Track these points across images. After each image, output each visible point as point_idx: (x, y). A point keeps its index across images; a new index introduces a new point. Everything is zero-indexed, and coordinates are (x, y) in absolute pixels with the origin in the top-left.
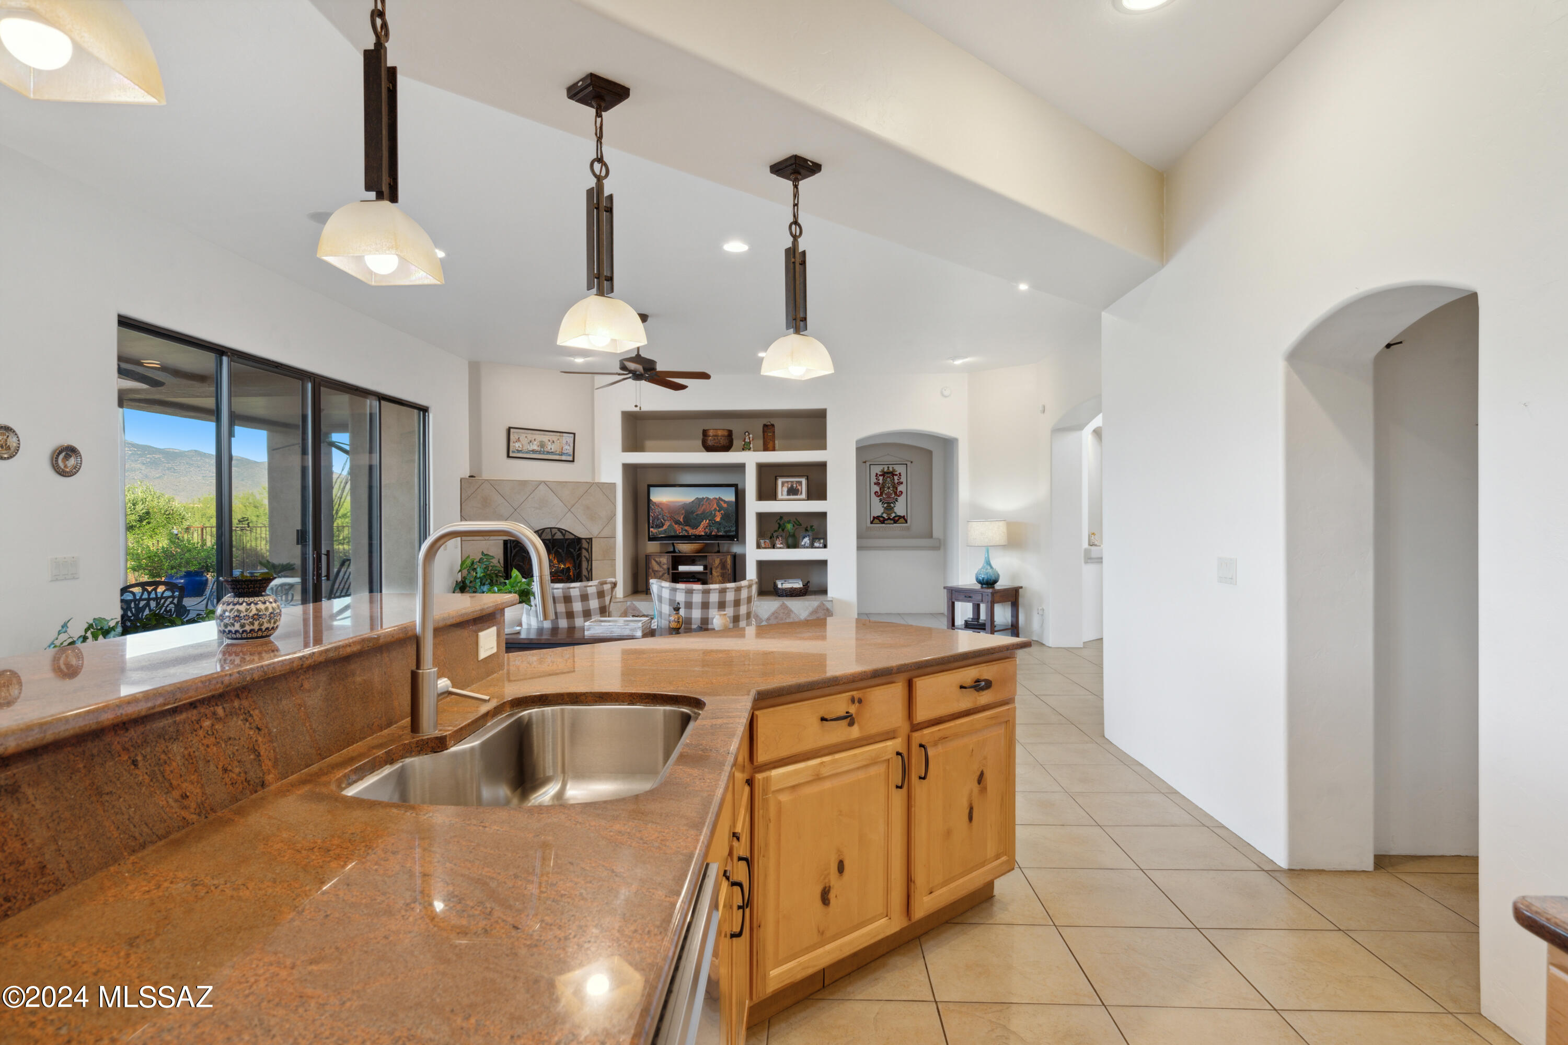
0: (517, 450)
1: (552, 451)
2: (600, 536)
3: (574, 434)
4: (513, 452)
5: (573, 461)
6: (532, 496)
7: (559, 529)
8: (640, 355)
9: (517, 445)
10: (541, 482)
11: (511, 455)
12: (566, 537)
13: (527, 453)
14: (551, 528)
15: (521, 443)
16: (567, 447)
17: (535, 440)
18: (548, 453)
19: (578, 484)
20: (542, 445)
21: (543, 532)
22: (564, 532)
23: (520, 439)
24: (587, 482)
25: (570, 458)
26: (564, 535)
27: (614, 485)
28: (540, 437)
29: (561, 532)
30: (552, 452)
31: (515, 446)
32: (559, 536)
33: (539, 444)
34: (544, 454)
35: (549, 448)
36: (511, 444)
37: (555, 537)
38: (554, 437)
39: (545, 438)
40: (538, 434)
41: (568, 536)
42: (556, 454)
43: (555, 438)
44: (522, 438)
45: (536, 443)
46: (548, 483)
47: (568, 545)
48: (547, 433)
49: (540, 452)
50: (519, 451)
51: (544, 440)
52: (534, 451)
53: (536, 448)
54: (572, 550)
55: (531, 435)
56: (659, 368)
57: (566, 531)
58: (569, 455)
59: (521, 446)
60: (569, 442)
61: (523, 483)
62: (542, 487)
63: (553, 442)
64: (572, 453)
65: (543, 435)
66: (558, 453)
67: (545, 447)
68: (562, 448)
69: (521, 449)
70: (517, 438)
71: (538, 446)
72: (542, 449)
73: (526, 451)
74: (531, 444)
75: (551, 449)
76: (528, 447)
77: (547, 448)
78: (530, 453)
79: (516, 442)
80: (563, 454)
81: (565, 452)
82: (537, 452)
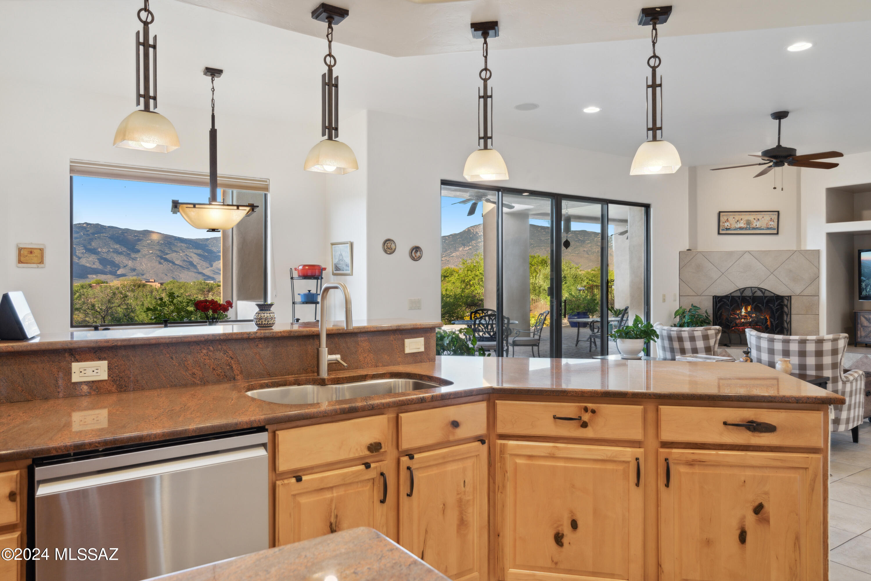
0: (726, 228)
1: (758, 226)
2: (802, 294)
3: (778, 212)
4: (723, 230)
5: (777, 234)
6: (737, 262)
7: (760, 289)
8: (781, 146)
9: (726, 224)
10: (746, 252)
11: (721, 232)
12: (765, 295)
13: (734, 230)
14: (751, 287)
15: (731, 222)
16: (772, 223)
17: (741, 219)
18: (754, 229)
19: (780, 252)
20: (748, 223)
21: (744, 290)
22: (763, 291)
23: (729, 220)
24: (790, 250)
25: (775, 232)
26: (763, 293)
27: (817, 252)
29: (761, 291)
30: (758, 228)
31: (724, 226)
32: (759, 294)
33: (745, 222)
34: (749, 229)
35: (754, 225)
36: (721, 224)
37: (755, 295)
38: (759, 216)
39: (751, 217)
40: (744, 215)
41: (767, 294)
42: (763, 229)
44: (731, 219)
45: (742, 221)
46: (752, 253)
47: (768, 302)
48: (753, 213)
49: (746, 229)
51: (750, 219)
52: (741, 228)
53: (742, 224)
54: (772, 305)
55: (738, 217)
56: (799, 153)
57: (765, 290)
58: (774, 229)
59: (729, 225)
60: (773, 218)
61: (731, 254)
62: (747, 255)
63: (758, 220)
64: (776, 227)
65: (749, 215)
66: (762, 228)
67: (751, 225)
68: (767, 224)
69: (729, 228)
70: (726, 219)
71: (745, 224)
72: (748, 226)
73: (734, 228)
74: (738, 223)
75: (756, 225)
76: (736, 225)
77: (752, 224)
78: (737, 230)
79: (725, 222)
80: (768, 229)
81: (770, 227)
82: (744, 228)
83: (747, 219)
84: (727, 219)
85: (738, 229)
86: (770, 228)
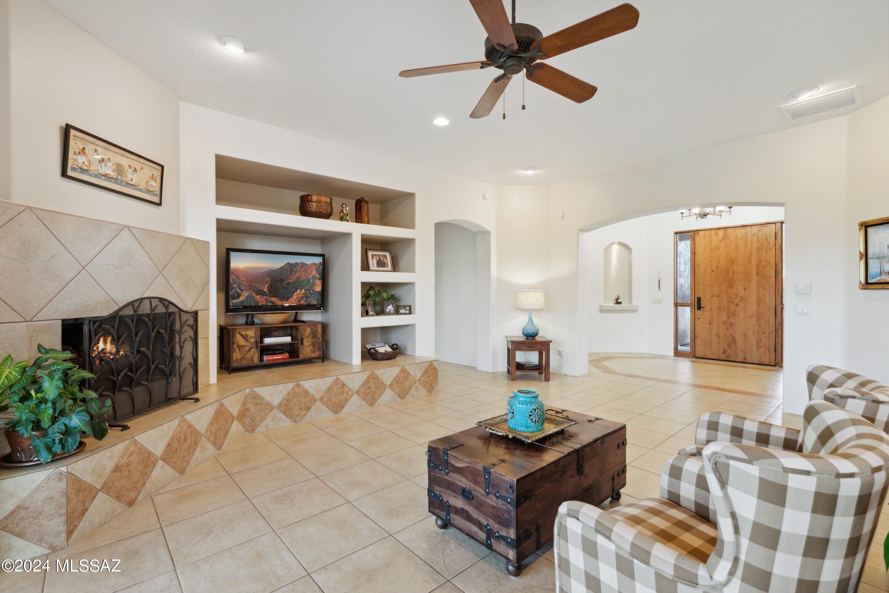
0: (81, 168)
1: (134, 183)
3: (162, 165)
4: (72, 169)
5: (159, 204)
9: (81, 159)
11: (70, 172)
13: (96, 176)
15: (91, 158)
16: (153, 183)
17: (109, 159)
18: (128, 184)
20: (120, 170)
23: (86, 150)
24: (179, 236)
27: (207, 244)
28: (117, 158)
30: (133, 185)
31: (77, 161)
33: (114, 167)
34: (121, 184)
35: (129, 177)
39: (126, 161)
40: (116, 152)
43: (138, 166)
45: (110, 164)
49: (115, 180)
50: (83, 171)
51: (121, 163)
52: (106, 177)
53: (109, 171)
58: (156, 195)
59: (86, 163)
60: (155, 176)
63: (136, 170)
65: (122, 155)
66: (140, 187)
67: (124, 175)
68: (147, 182)
69: (86, 168)
70: (82, 149)
71: (114, 171)
72: (120, 177)
73: (96, 173)
74: (103, 164)
75: (132, 180)
76: (99, 167)
77: (126, 176)
78: (101, 179)
79: (79, 153)
80: (148, 191)
81: (151, 189)
82: (112, 178)
83: (118, 162)
84: (84, 149)
85: (103, 178)
86: (152, 191)
